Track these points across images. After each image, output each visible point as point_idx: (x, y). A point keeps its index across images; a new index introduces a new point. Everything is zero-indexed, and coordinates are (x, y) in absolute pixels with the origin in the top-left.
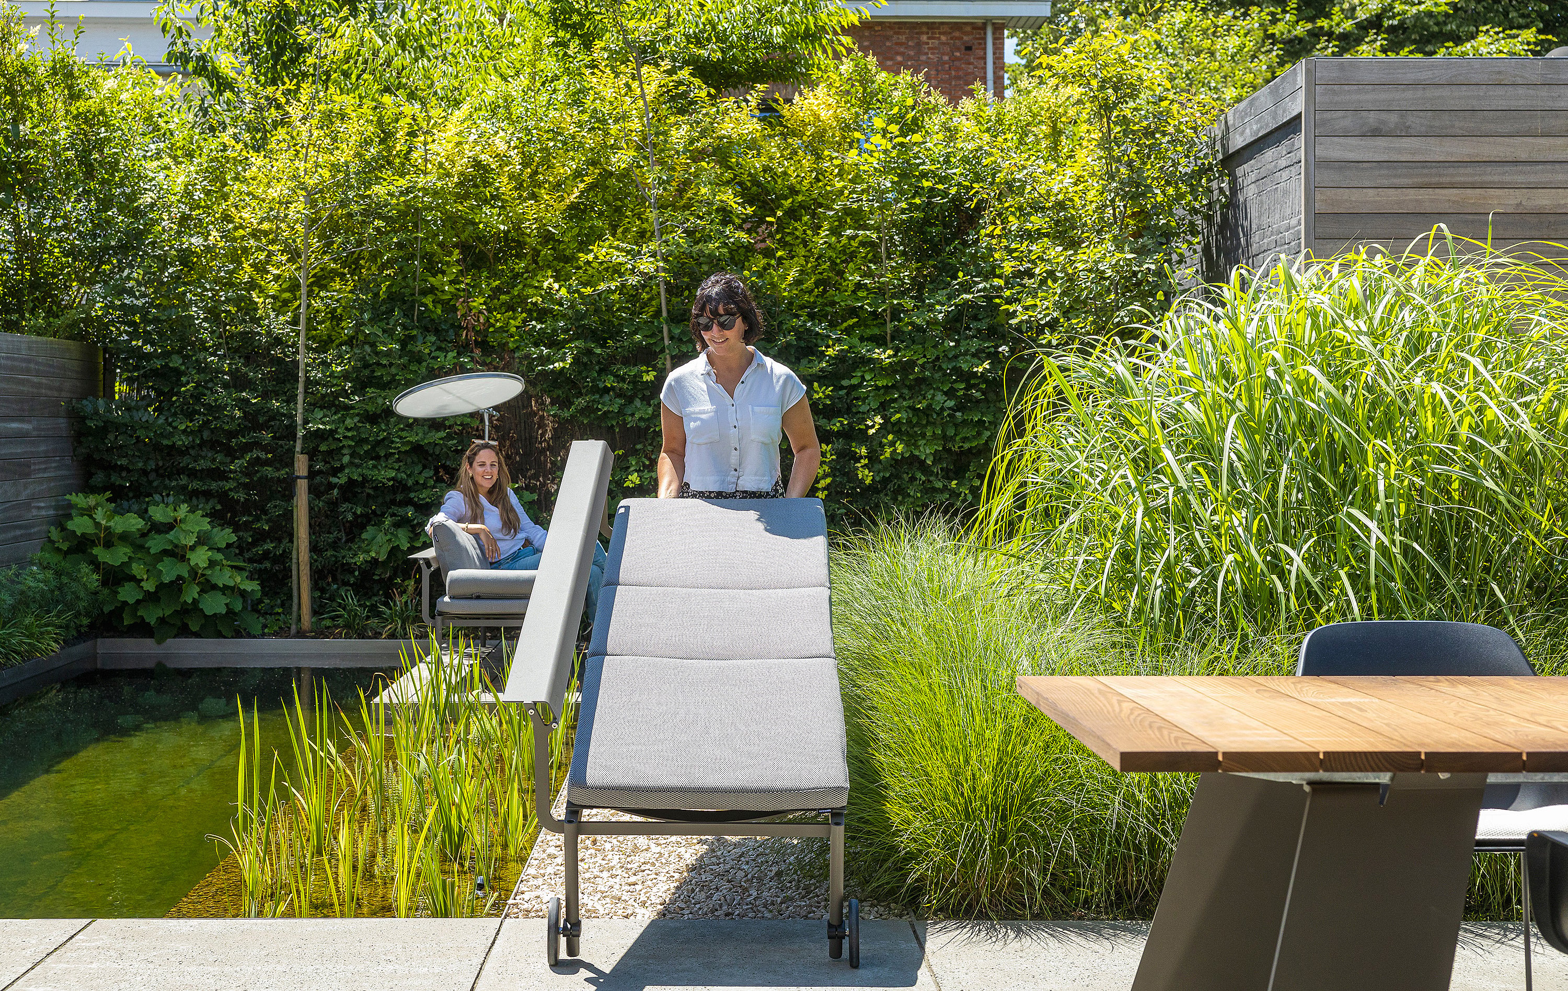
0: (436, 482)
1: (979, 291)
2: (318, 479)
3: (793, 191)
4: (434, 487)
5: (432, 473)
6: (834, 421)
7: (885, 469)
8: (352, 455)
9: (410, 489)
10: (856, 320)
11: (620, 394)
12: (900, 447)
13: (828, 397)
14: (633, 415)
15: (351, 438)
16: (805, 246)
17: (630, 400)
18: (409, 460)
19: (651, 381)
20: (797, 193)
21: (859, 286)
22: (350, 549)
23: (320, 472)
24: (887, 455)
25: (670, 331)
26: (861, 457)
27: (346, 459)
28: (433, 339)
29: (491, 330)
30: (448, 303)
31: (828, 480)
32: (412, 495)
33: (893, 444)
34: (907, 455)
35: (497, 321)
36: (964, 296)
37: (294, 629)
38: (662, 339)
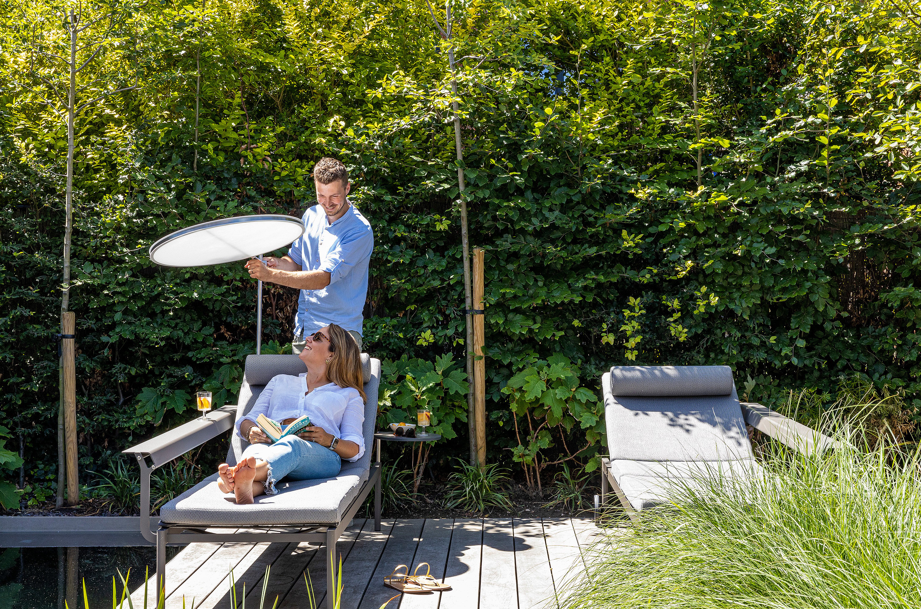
0: (216, 340)
1: (800, 127)
2: (88, 339)
3: (594, 30)
4: (215, 346)
5: (213, 330)
6: (642, 273)
7: (697, 325)
8: (126, 312)
9: (188, 348)
10: (663, 164)
11: (413, 245)
12: (714, 300)
13: (637, 245)
14: (425, 267)
15: (123, 294)
16: (608, 88)
17: (423, 252)
18: (188, 317)
19: (446, 232)
20: (598, 32)
21: (666, 129)
22: (125, 412)
23: (90, 330)
24: (702, 310)
25: (465, 176)
26: (674, 311)
27: (118, 317)
28: (214, 187)
29: (276, 178)
30: (232, 151)
31: (638, 339)
32: (190, 354)
33: (706, 296)
34: (721, 309)
35: (283, 169)
36: (783, 133)
37: (60, 501)
38: (457, 185)
